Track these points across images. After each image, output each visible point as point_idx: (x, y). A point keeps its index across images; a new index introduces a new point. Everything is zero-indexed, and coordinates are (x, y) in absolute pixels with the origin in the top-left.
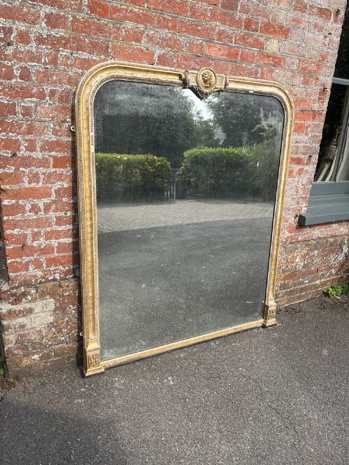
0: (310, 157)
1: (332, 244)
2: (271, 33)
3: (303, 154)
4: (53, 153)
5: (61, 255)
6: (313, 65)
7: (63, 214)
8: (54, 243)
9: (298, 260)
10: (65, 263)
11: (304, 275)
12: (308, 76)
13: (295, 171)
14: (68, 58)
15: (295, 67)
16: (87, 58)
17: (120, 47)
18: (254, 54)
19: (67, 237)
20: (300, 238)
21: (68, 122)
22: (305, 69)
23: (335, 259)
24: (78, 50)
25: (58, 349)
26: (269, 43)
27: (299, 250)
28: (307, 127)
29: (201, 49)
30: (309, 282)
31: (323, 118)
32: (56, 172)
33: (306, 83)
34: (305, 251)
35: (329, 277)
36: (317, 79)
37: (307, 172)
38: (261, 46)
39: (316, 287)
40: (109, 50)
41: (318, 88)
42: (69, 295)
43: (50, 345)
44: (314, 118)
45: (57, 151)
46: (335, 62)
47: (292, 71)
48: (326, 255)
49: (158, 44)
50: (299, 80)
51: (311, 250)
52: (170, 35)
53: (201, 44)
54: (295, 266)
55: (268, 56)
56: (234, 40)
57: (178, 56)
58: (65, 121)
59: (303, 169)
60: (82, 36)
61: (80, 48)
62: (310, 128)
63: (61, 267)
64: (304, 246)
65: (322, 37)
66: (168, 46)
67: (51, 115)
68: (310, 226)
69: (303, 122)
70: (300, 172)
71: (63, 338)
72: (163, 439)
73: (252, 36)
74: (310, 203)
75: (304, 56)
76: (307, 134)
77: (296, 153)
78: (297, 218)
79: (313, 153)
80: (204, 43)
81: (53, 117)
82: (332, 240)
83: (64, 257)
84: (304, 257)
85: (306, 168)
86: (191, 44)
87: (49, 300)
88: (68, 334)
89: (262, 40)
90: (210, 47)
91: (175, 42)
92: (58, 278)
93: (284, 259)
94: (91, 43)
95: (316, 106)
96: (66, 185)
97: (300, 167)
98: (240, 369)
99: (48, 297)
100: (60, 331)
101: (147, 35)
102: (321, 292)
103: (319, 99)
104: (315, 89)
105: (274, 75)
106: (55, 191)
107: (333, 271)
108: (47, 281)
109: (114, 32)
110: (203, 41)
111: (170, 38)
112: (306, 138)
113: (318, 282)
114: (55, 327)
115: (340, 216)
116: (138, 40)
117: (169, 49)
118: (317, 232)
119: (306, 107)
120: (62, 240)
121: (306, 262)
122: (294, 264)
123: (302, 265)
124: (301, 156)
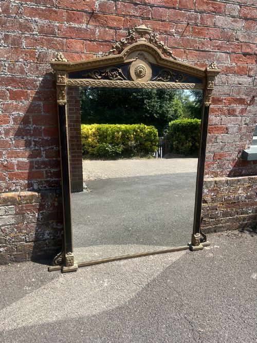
0: (254, 97)
3: (246, 95)
4: (9, 87)
5: (20, 171)
6: (256, 11)
7: (20, 138)
8: (14, 161)
9: (240, 192)
10: (24, 178)
11: (247, 205)
12: (250, 21)
13: (238, 110)
14: (18, 8)
15: (236, 13)
16: (35, 7)
19: (25, 157)
22: (246, 14)
25: (20, 246)
27: (242, 183)
28: (250, 70)
30: (252, 212)
32: (13, 103)
33: (248, 28)
34: (247, 185)
37: (250, 112)
42: (26, 204)
43: (13, 242)
45: (12, 87)
47: (233, 16)
50: (241, 25)
54: (238, 197)
59: (246, 109)
62: (252, 73)
63: (21, 181)
67: (6, 56)
68: (255, 162)
70: (243, 111)
71: (24, 237)
75: (245, 3)
76: (249, 77)
77: (238, 94)
78: (240, 154)
81: (7, 58)
83: (23, 173)
84: (246, 189)
85: (249, 108)
87: (10, 206)
88: (28, 234)
92: (19, 189)
93: (226, 189)
96: (22, 115)
97: (243, 106)
99: (9, 203)
100: (20, 232)
105: (214, 20)
106: (13, 119)
108: (10, 191)
112: (250, 80)
114: (16, 228)
119: (249, 50)
120: (21, 159)
121: (249, 194)
122: (236, 195)
123: (245, 196)
124: (244, 97)
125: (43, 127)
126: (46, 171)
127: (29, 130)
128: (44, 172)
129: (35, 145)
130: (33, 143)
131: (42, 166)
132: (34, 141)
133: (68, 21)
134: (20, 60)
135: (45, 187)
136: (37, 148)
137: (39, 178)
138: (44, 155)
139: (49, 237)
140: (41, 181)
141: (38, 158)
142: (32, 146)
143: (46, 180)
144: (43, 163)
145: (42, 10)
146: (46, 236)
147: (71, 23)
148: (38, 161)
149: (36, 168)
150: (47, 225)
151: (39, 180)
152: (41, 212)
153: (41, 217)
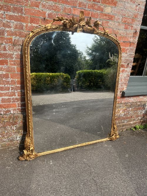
0: (128, 64)
1: (139, 106)
2: (107, 3)
3: (125, 63)
5: (3, 104)
6: (130, 19)
7: (3, 86)
9: (121, 112)
10: (5, 107)
11: (124, 119)
12: (127, 25)
14: (3, 15)
15: (120, 21)
16: (12, 14)
17: (28, 10)
18: (98, 14)
19: (6, 96)
20: (123, 102)
21: (3, 44)
22: (125, 22)
23: (141, 112)
24: (7, 11)
25: (3, 144)
26: (106, 8)
27: (122, 107)
28: (127, 50)
29: (70, 11)
30: (127, 122)
31: (135, 46)
33: (126, 28)
34: (125, 108)
35: (137, 120)
36: (132, 27)
37: (126, 71)
38: (102, 10)
39: (130, 124)
40: (23, 11)
41: (133, 31)
42: (7, 121)
44: (130, 46)
46: (142, 18)
47: (118, 22)
48: (136, 110)
49: (48, 8)
50: (122, 27)
51: (128, 108)
52: (54, 4)
53: (70, 8)
54: (120, 115)
55: (106, 15)
56: (87, 7)
57: (58, 14)
58: (2, 44)
59: (124, 70)
60: (10, 4)
61: (9, 10)
62: (128, 51)
63: (4, 109)
64: (124, 105)
65: (135, 6)
66: (53, 9)
68: (128, 97)
69: (125, 47)
71: (5, 140)
72: (39, 189)
73: (97, 5)
74: (128, 86)
75: (125, 15)
76: (126, 53)
78: (121, 93)
79: (130, 63)
80: (71, 8)
82: (139, 103)
83: (5, 105)
84: (124, 111)
85: (126, 69)
86: (65, 9)
88: (8, 138)
89: (102, 7)
90: (75, 10)
91: (56, 7)
92: (3, 114)
94: (14, 7)
95: (131, 40)
96: (4, 73)
98: (84, 160)
100: (3, 137)
101: (42, 4)
102: (133, 127)
103: (133, 36)
104: (131, 32)
105: (109, 24)
107: (140, 118)
109: (25, 3)
110: (71, 7)
111: (54, 5)
112: (126, 55)
113: (132, 122)
114: (1, 135)
115: (144, 92)
116: (38, 6)
117: (54, 11)
118: (132, 100)
119: (126, 40)
120: (3, 97)
121: (125, 113)
122: (119, 114)
123: (123, 114)
124: (123, 64)
125: (16, 80)
126: (18, 103)
127: (8, 81)
128: (17, 104)
129: (12, 90)
130: (11, 88)
131: (16, 101)
132: (11, 87)
133: (31, 23)
134: (4, 43)
135: (17, 112)
136: (13, 91)
137: (14, 107)
138: (17, 95)
139: (19, 139)
140: (15, 109)
141: (13, 97)
142: (10, 90)
143: (18, 108)
144: (16, 99)
145: (16, 16)
146: (18, 139)
147: (33, 24)
148: (13, 98)
149: (12, 102)
150: (19, 132)
151: (14, 108)
152: (15, 126)
153: (15, 128)
